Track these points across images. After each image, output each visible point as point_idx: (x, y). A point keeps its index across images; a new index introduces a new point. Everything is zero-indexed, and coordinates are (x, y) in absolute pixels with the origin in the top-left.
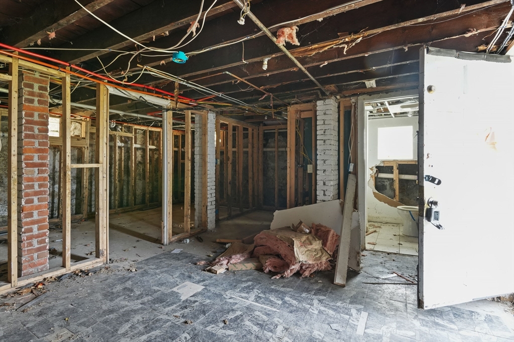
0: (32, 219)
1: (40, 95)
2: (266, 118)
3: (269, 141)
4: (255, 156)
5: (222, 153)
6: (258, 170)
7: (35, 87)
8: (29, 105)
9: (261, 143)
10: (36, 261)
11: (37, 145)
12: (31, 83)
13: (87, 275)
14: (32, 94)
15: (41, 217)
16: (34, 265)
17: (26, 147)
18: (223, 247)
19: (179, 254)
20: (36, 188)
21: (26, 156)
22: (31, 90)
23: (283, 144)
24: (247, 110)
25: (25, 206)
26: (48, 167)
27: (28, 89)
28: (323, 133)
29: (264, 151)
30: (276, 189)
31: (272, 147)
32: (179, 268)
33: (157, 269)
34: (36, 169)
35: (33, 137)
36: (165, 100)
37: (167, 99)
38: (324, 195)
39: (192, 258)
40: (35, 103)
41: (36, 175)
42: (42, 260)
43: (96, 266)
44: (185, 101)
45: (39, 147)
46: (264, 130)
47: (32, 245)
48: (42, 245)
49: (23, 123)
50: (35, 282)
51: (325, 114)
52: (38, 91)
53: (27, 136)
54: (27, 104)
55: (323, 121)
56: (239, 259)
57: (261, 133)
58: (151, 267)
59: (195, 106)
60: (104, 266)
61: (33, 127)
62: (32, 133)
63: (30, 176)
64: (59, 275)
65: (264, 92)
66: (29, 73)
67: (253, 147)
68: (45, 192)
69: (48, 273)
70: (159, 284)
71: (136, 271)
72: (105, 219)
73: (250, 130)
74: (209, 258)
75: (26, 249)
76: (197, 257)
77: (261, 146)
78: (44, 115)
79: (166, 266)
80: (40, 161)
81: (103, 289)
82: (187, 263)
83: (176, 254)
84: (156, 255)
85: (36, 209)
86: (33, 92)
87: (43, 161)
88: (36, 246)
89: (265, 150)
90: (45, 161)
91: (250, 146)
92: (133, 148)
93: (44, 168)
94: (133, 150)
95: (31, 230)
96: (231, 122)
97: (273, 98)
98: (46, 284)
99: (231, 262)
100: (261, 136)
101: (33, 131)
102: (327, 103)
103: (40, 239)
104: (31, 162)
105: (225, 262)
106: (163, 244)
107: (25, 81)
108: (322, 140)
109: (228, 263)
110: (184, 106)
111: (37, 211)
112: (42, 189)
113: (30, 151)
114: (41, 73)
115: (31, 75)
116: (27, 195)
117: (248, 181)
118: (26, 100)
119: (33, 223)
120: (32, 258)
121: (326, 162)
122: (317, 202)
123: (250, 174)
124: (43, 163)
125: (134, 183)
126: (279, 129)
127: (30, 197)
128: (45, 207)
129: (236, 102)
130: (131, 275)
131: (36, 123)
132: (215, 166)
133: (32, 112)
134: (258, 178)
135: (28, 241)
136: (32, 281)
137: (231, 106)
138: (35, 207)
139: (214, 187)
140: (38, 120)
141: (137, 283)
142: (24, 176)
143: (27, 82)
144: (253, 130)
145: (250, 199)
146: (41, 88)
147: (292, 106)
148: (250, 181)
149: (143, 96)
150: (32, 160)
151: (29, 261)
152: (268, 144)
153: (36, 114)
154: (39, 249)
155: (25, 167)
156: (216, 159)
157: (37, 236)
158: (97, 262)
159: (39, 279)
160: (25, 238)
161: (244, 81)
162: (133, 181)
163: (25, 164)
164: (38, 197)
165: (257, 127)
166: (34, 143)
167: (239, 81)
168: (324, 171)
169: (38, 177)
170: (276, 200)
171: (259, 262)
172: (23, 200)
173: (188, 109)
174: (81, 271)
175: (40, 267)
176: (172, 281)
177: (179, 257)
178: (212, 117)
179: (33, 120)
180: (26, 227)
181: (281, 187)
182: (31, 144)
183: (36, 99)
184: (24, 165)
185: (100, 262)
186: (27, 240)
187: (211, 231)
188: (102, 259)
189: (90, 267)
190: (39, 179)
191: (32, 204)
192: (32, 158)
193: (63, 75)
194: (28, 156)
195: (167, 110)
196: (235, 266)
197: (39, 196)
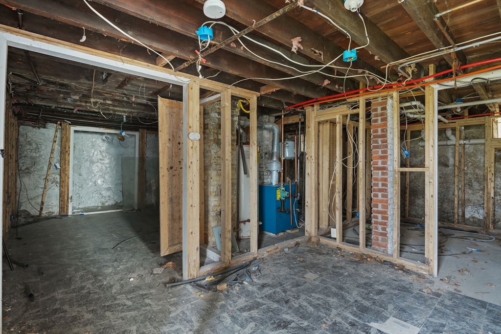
0: (378, 209)
1: (382, 115)
7: (378, 109)
8: (375, 124)
10: (381, 242)
11: (380, 154)
12: (376, 107)
14: (377, 115)
15: (383, 209)
16: (379, 245)
17: (374, 155)
20: (380, 186)
21: (374, 162)
25: (373, 199)
27: (375, 113)
34: (380, 172)
35: (378, 147)
40: (378, 122)
42: (384, 243)
45: (382, 155)
47: (377, 229)
48: (384, 232)
49: (372, 138)
52: (380, 112)
53: (375, 147)
61: (378, 140)
63: (376, 177)
68: (386, 190)
75: (374, 230)
78: (384, 129)
80: (382, 166)
85: (380, 203)
88: (380, 231)
90: (386, 166)
93: (385, 171)
95: (377, 217)
101: (378, 143)
103: (383, 226)
112: (384, 188)
113: (376, 158)
114: (382, 97)
115: (376, 102)
116: (375, 190)
118: (374, 120)
119: (379, 212)
120: (378, 239)
127: (376, 193)
128: (386, 202)
131: (380, 137)
135: (375, 225)
138: (379, 200)
140: (381, 134)
142: (373, 177)
146: (382, 109)
150: (377, 165)
153: (379, 129)
154: (382, 234)
155: (374, 170)
157: (381, 224)
158: (421, 269)
160: (374, 222)
163: (374, 167)
164: (381, 193)
166: (378, 152)
169: (381, 178)
172: (371, 193)
175: (383, 248)
179: (377, 135)
180: (374, 214)
183: (379, 118)
185: (425, 270)
188: (427, 268)
189: (414, 270)
191: (377, 198)
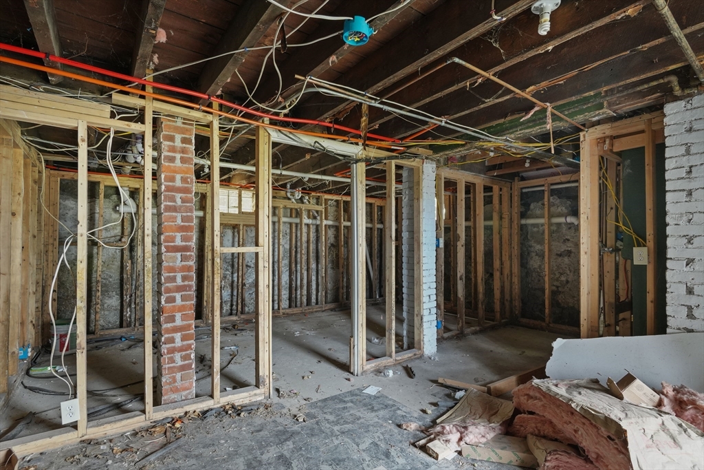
0: (174, 324)
1: (183, 151)
2: (527, 165)
3: (532, 206)
4: (505, 232)
5: (447, 230)
6: (510, 257)
7: (176, 139)
8: (169, 166)
9: (516, 210)
10: (180, 384)
11: (179, 221)
12: (172, 134)
13: (239, 415)
14: (173, 149)
15: (185, 323)
16: (176, 390)
17: (166, 223)
18: (449, 396)
19: (376, 397)
20: (179, 281)
21: (166, 236)
22: (171, 144)
23: (559, 209)
24: (492, 151)
25: (166, 307)
26: (193, 251)
27: (168, 143)
28: (684, 175)
29: (522, 225)
30: (547, 292)
31: (537, 217)
32: (371, 428)
33: (337, 423)
34: (179, 255)
35: (174, 209)
36: (354, 146)
37: (357, 144)
38: (691, 316)
39: (395, 411)
40: (176, 162)
41: (178, 263)
42: (186, 384)
43: (254, 399)
44: (384, 144)
45: (182, 224)
46: (522, 189)
47: (173, 362)
48: (187, 362)
49: (163, 190)
50: (174, 416)
51: (690, 130)
52: (180, 145)
53: (168, 209)
54: (167, 164)
55: (684, 148)
56: (483, 436)
57: (516, 194)
58: (328, 417)
59: (401, 153)
60: (265, 401)
61: (174, 196)
62: (173, 204)
63: (171, 264)
64: (205, 409)
65: (534, 100)
66: (169, 120)
67: (501, 218)
68: (190, 286)
69: (191, 404)
70: (334, 460)
71: (304, 421)
72: (267, 330)
73: (496, 188)
74: (425, 415)
75: (167, 366)
76: (404, 409)
77: (515, 216)
78: (188, 178)
79: (351, 419)
80: (184, 243)
81: (250, 450)
82: (386, 420)
83: (370, 396)
84: (339, 392)
85: (179, 311)
86: (174, 146)
87: (187, 243)
88: (179, 363)
89: (523, 222)
90: (190, 243)
91: (496, 216)
92: (324, 225)
93: (188, 253)
94: (324, 228)
95: (172, 340)
96: (462, 177)
97: (553, 114)
98: (186, 421)
99: (467, 439)
100: (516, 199)
101: (175, 201)
102: (694, 106)
103: (184, 353)
104: (172, 244)
105: (455, 437)
106: (352, 373)
107: (164, 133)
108: (684, 190)
109: (461, 439)
110: (384, 154)
111: (180, 314)
112: (186, 283)
113: (171, 229)
114: (184, 119)
115: (171, 123)
116: (168, 290)
117: (492, 275)
118: (166, 157)
119: (176, 330)
120: (174, 380)
121: (695, 241)
122: (668, 330)
123: (497, 264)
124: (186, 246)
125: (325, 274)
126: (552, 184)
127: (171, 294)
128: (190, 309)
129: (473, 134)
130: (296, 428)
131: (179, 190)
132: (436, 250)
133: (172, 174)
134: (511, 271)
135: (169, 356)
136: (171, 413)
137: (462, 145)
138: (177, 307)
139: (434, 285)
140: (181, 185)
141: (301, 448)
142: (165, 264)
143: (167, 133)
144: (501, 189)
145: (497, 307)
146: (184, 141)
147: (591, 130)
148: (497, 275)
149: (322, 141)
150: (174, 242)
151: (170, 383)
152: (529, 212)
153: (178, 177)
154: (183, 368)
155: (165, 252)
156: (438, 240)
157: (181, 349)
158: (255, 395)
159: (178, 412)
160: (166, 351)
161: (492, 78)
162: (324, 270)
163: (165, 247)
164: (181, 294)
165: (508, 184)
166: (176, 217)
167: (480, 80)
168: (690, 262)
169: (181, 265)
170: (547, 311)
171: (528, 451)
172: (162, 297)
173: (390, 158)
174: (233, 407)
175: (184, 393)
176: (355, 457)
177: (374, 403)
178: (430, 170)
179: (174, 186)
180: (167, 336)
181: (557, 287)
182: (171, 220)
183: (178, 156)
184: (163, 249)
185: (260, 394)
186: (168, 353)
187: (430, 358)
188: (262, 390)
189: (247, 401)
190: (183, 269)
191: (173, 304)
192: (173, 239)
193: (210, 118)
194: (169, 236)
195: (357, 161)
196: (475, 451)
197: (183, 293)
